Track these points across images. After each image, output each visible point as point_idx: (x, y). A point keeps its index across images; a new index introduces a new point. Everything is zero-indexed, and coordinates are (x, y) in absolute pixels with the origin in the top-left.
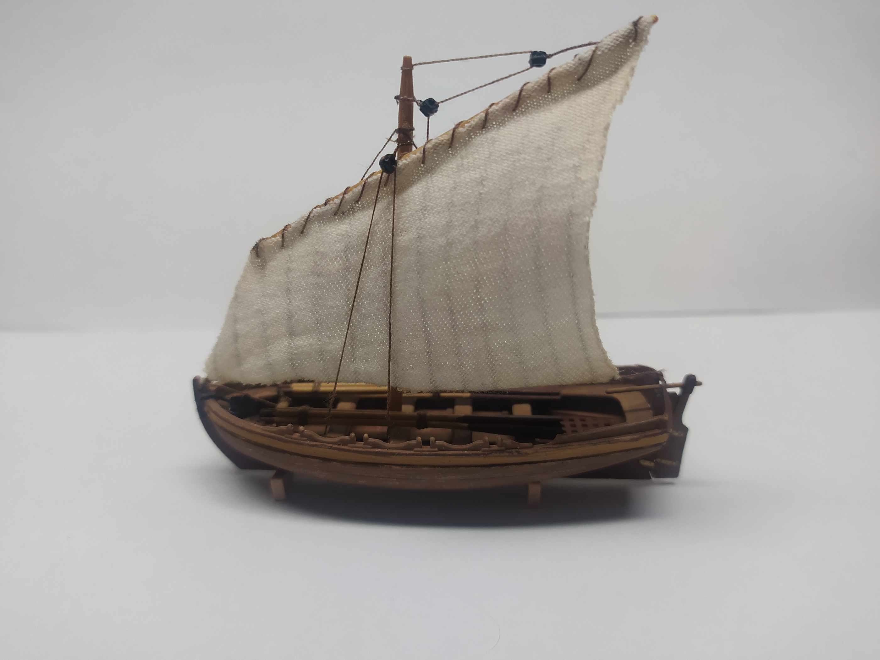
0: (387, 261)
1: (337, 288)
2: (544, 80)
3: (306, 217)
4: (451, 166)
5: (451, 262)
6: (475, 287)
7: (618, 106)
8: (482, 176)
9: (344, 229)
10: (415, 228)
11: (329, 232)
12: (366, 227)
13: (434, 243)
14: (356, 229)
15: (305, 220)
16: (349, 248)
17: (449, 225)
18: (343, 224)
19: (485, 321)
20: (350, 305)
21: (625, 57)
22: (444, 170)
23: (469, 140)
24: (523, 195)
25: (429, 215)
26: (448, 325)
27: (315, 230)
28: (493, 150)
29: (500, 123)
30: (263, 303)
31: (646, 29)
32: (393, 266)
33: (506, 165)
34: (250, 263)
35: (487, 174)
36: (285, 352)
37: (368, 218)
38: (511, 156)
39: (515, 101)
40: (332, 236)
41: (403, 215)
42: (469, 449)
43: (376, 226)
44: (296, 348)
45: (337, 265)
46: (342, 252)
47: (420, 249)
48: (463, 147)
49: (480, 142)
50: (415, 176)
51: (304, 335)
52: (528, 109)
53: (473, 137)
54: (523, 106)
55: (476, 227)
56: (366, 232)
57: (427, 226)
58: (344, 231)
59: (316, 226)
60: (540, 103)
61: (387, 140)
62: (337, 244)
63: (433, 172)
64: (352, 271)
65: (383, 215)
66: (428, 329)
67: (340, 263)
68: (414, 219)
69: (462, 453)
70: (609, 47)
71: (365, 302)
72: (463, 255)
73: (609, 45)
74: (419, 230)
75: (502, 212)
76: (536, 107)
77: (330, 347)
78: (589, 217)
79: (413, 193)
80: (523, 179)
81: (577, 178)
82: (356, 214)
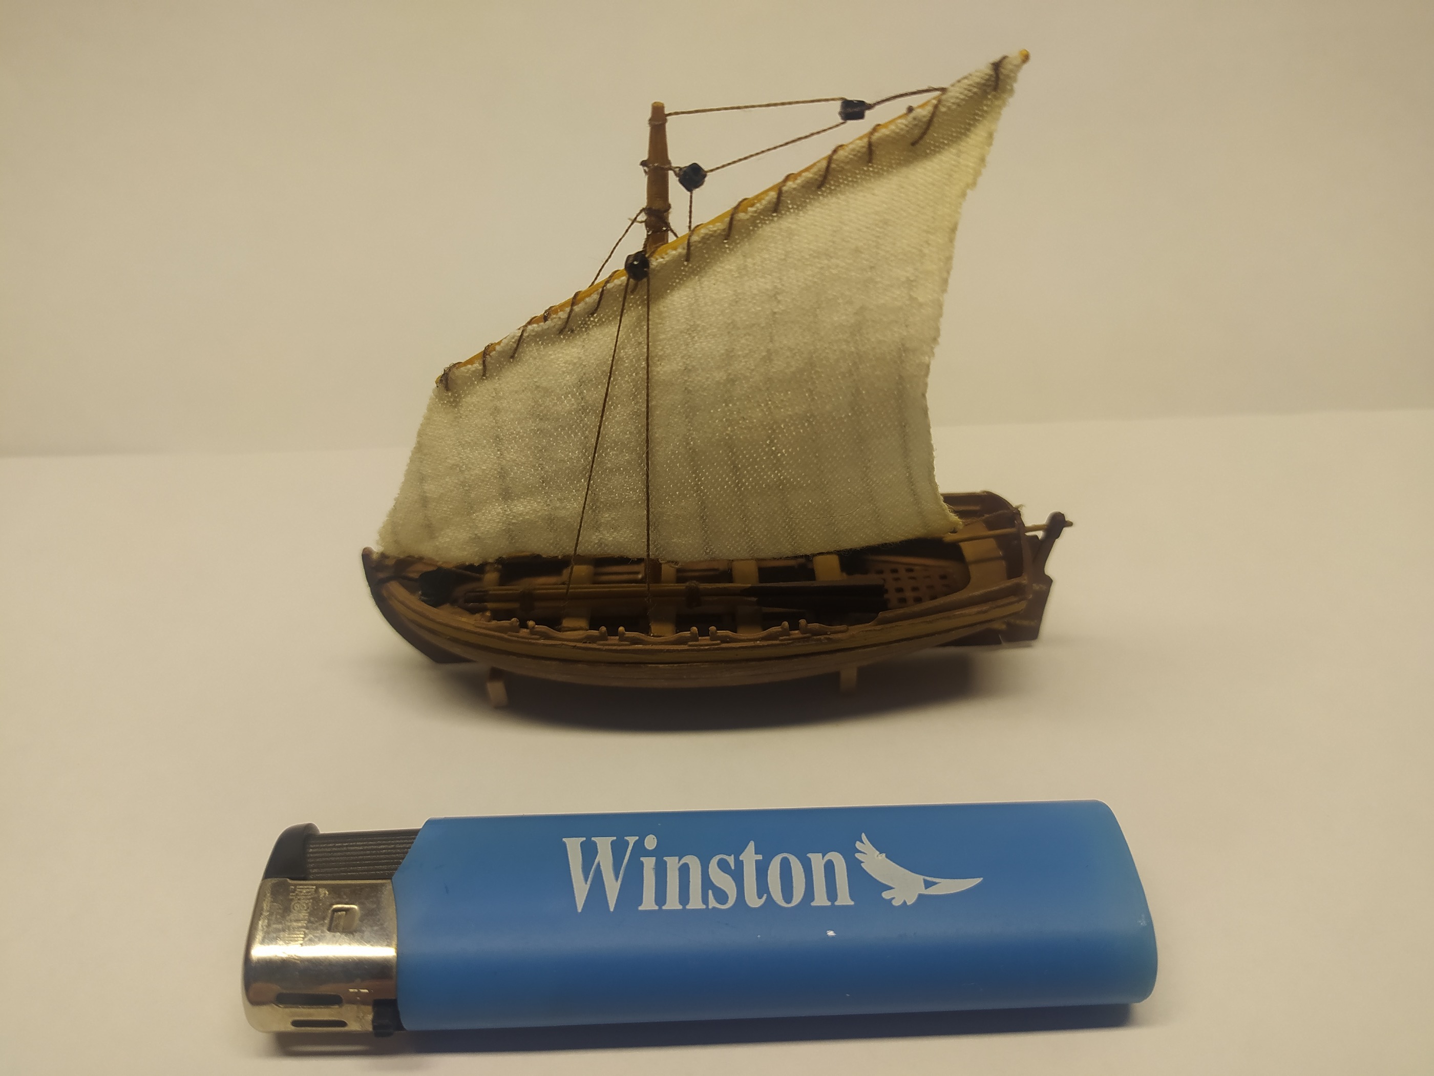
0: (641, 398)
1: (569, 436)
2: (863, 147)
3: (518, 337)
4: (727, 267)
5: (734, 404)
6: (769, 437)
7: (969, 192)
8: (776, 287)
9: (576, 355)
10: (680, 356)
11: (552, 359)
12: (607, 352)
13: (708, 378)
14: (594, 354)
15: (516, 341)
16: (584, 382)
17: (729, 356)
18: (573, 347)
19: (782, 477)
20: (590, 458)
21: (980, 113)
22: (719, 272)
23: (753, 230)
24: (836, 319)
25: (699, 338)
26: (730, 483)
27: (532, 355)
28: (790, 249)
29: (798, 206)
30: (461, 456)
31: (1012, 75)
32: (650, 405)
33: (809, 273)
34: (436, 398)
35: (783, 285)
36: (499, 522)
37: (609, 339)
38: (817, 260)
39: (820, 175)
40: (559, 364)
41: (661, 337)
42: (763, 639)
43: (622, 351)
44: (514, 516)
45: (569, 404)
46: (574, 387)
47: (689, 385)
48: (746, 240)
49: (770, 234)
50: (676, 278)
51: (525, 499)
52: (839, 186)
53: (760, 225)
54: (832, 182)
55: (768, 358)
56: (608, 360)
57: (697, 354)
58: (575, 358)
59: (533, 350)
60: (857, 178)
61: (630, 222)
62: (566, 376)
63: (702, 274)
64: (589, 412)
65: (631, 334)
66: (702, 487)
67: (573, 402)
68: (677, 343)
69: (753, 644)
70: (958, 101)
71: (611, 453)
72: (750, 396)
73: (957, 98)
74: (686, 359)
75: (805, 341)
76: (851, 184)
77: (563, 513)
78: (929, 357)
79: (674, 305)
80: (835, 296)
81: (912, 298)
82: (591, 333)
